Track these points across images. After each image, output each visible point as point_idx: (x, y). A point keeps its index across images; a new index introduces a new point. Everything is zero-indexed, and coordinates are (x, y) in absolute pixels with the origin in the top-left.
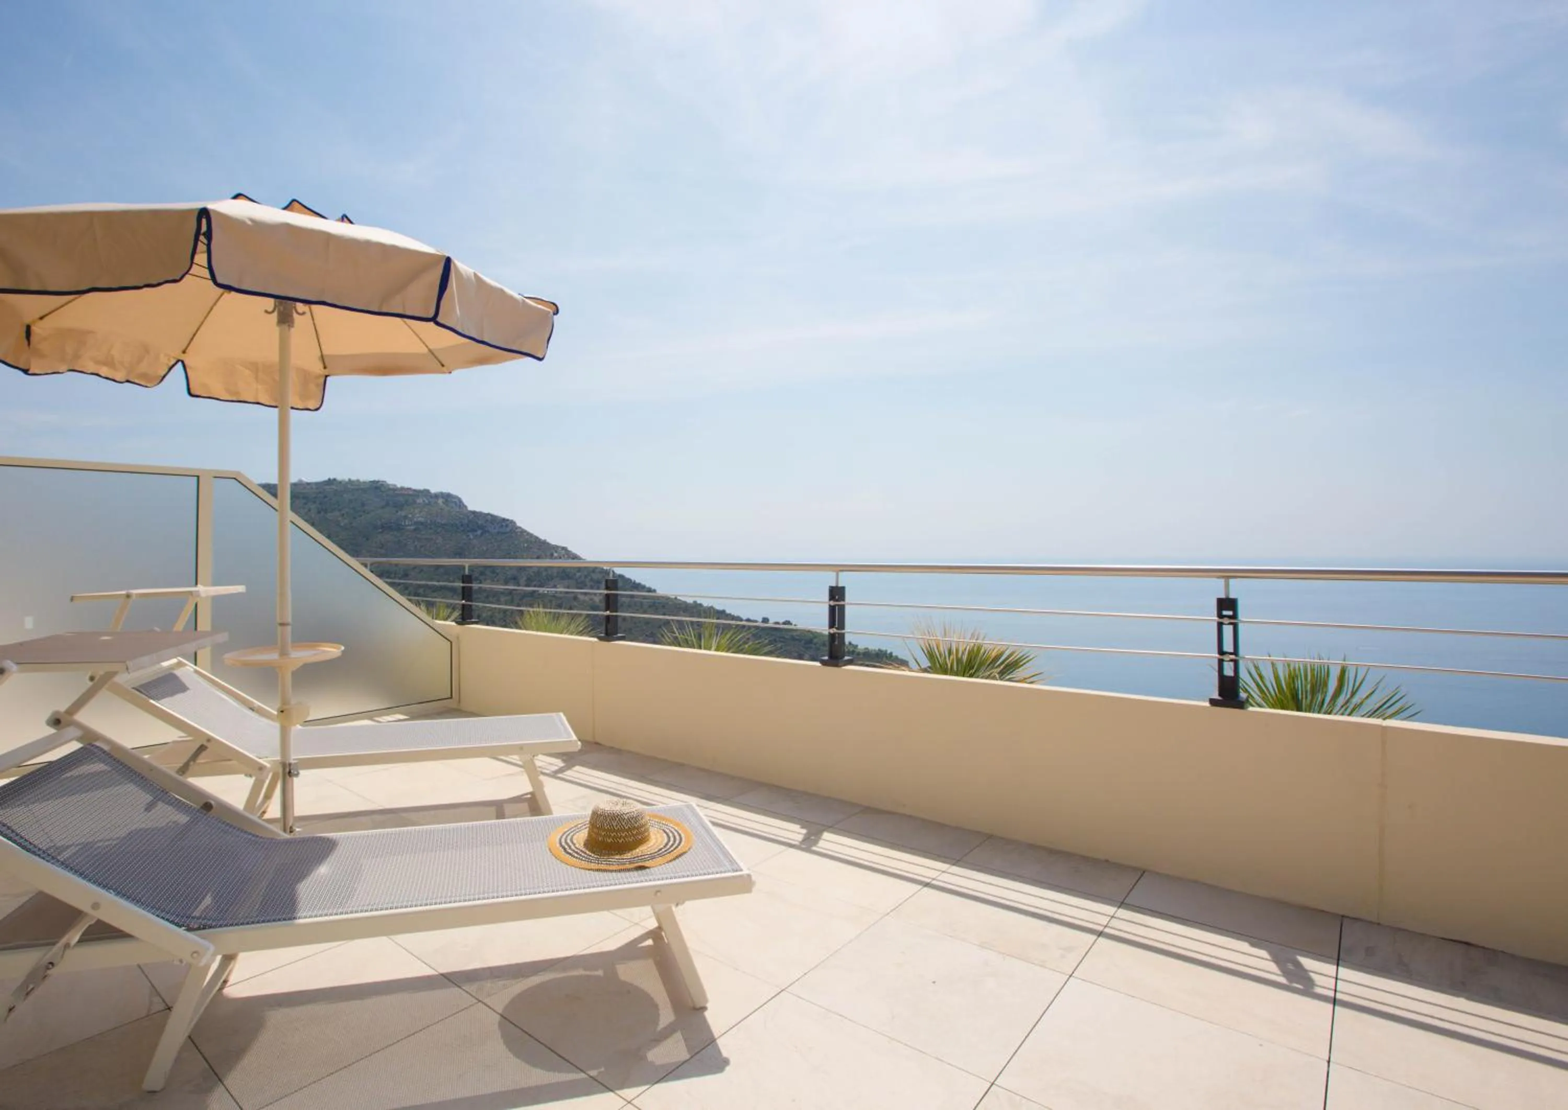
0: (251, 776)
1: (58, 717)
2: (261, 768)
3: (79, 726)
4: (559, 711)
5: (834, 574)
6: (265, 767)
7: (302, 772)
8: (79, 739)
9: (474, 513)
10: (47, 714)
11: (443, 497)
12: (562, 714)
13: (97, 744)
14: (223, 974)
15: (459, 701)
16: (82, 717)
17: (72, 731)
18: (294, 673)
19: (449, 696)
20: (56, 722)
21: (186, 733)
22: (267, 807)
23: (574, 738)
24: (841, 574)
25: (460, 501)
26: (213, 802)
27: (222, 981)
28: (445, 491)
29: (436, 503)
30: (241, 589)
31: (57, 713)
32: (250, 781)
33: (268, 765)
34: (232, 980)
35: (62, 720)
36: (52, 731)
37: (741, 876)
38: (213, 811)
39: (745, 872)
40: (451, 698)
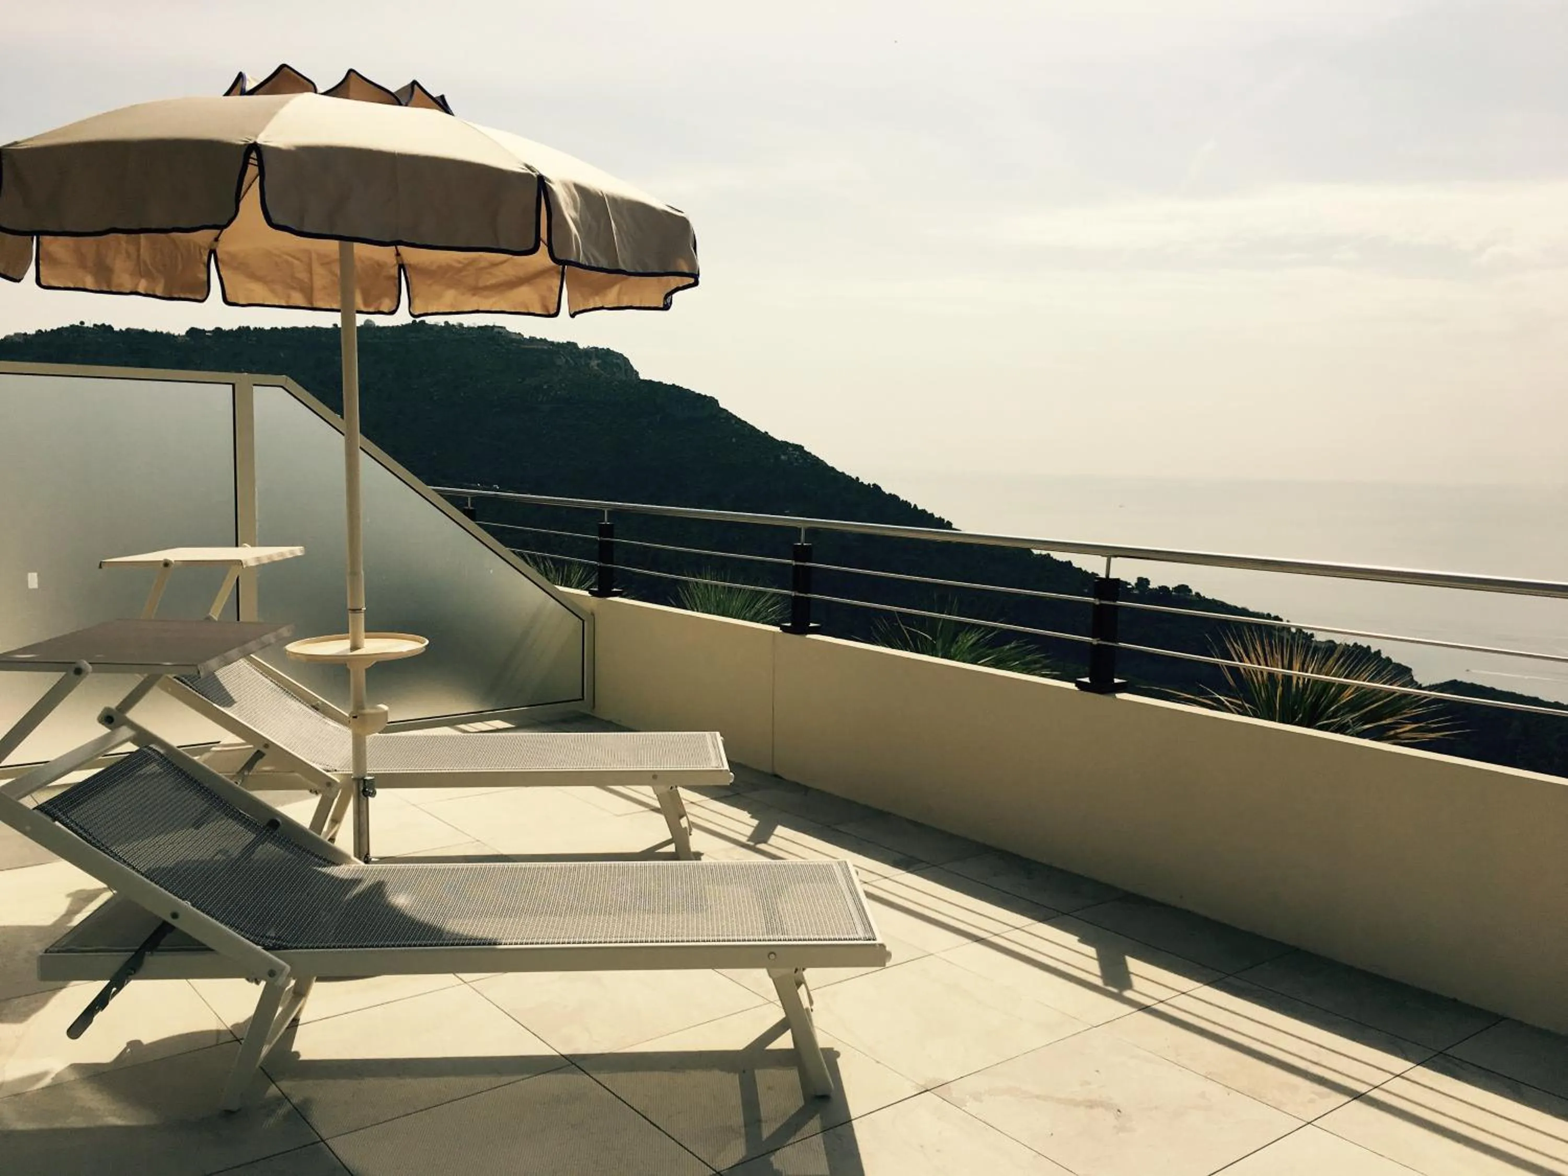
0: (317, 793)
1: (110, 714)
2: (330, 783)
3: (133, 726)
4: (716, 731)
5: (1105, 559)
6: (335, 782)
7: (378, 791)
8: (134, 740)
9: (650, 383)
10: (98, 711)
11: (597, 357)
12: (718, 734)
13: (153, 746)
14: (293, 1011)
15: (594, 707)
16: (132, 715)
17: (125, 732)
18: (367, 670)
19: (579, 696)
20: (108, 719)
21: (243, 738)
22: (336, 833)
23: (726, 767)
24: (1113, 559)
25: (626, 361)
26: (279, 820)
27: (291, 1019)
28: (601, 345)
29: (587, 365)
30: (298, 550)
31: (107, 710)
32: (315, 800)
33: (338, 781)
34: (303, 1019)
35: (115, 717)
36: (104, 730)
37: (874, 945)
38: (279, 830)
39: (879, 941)
40: (583, 699)
